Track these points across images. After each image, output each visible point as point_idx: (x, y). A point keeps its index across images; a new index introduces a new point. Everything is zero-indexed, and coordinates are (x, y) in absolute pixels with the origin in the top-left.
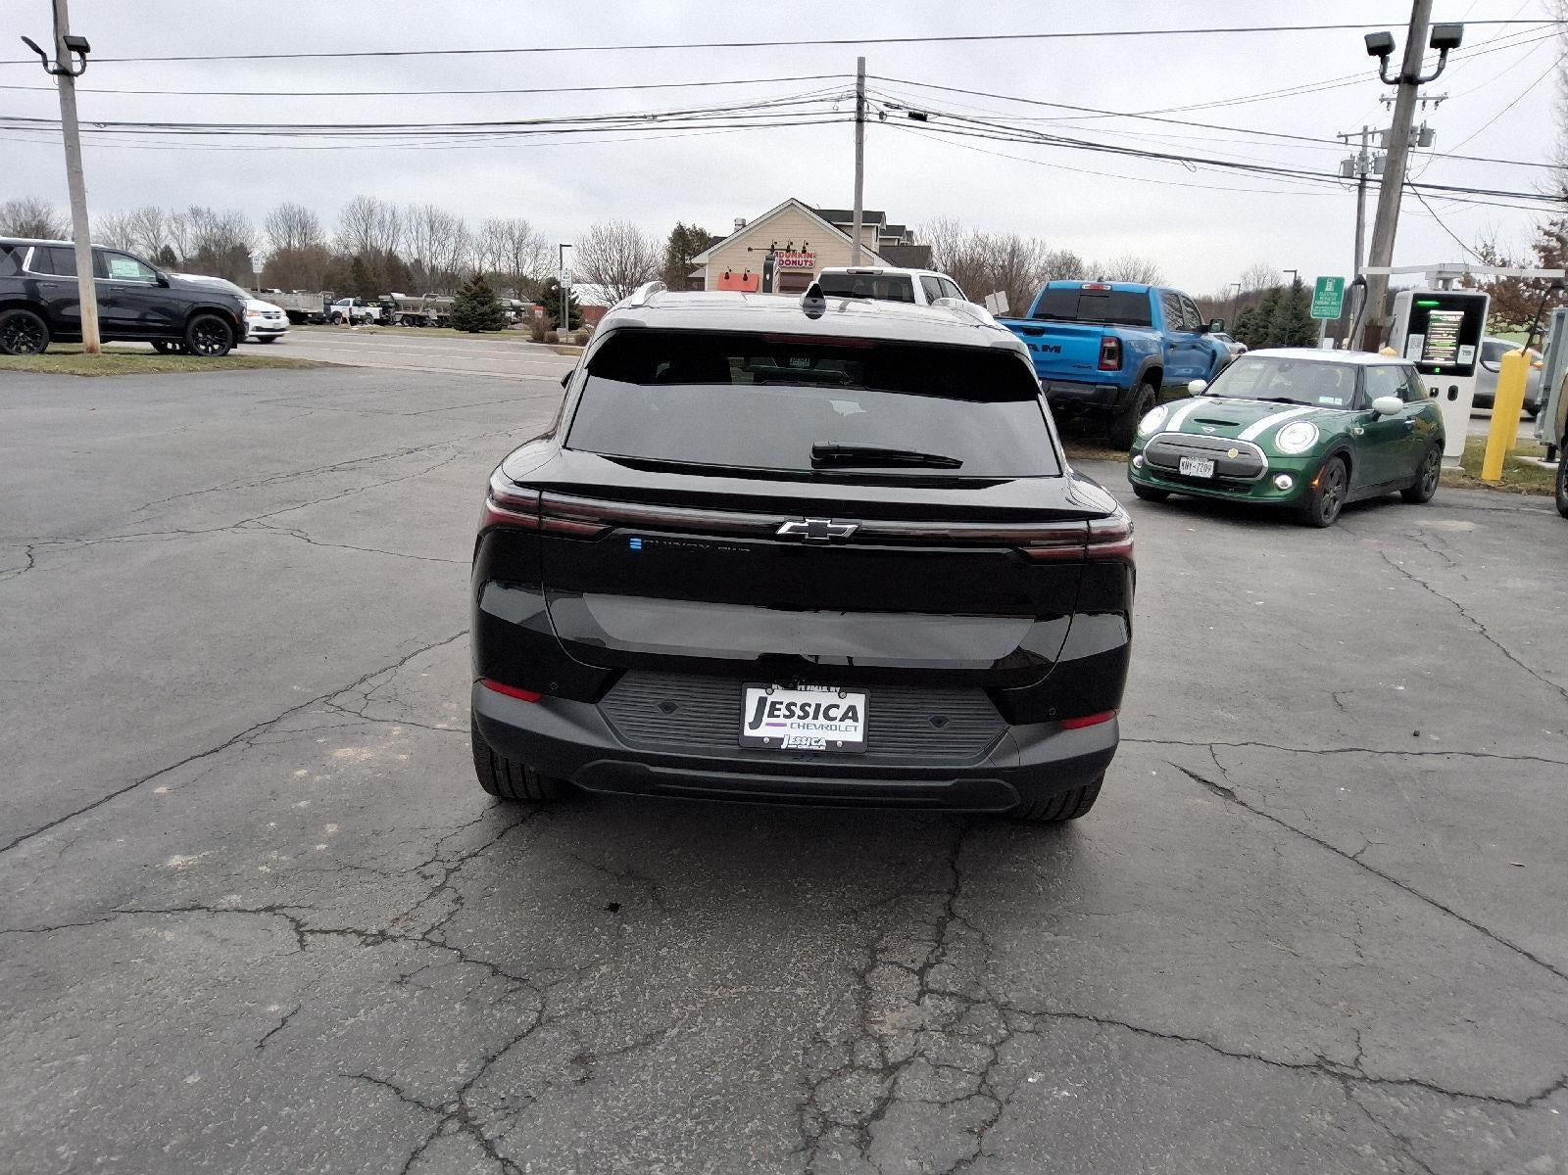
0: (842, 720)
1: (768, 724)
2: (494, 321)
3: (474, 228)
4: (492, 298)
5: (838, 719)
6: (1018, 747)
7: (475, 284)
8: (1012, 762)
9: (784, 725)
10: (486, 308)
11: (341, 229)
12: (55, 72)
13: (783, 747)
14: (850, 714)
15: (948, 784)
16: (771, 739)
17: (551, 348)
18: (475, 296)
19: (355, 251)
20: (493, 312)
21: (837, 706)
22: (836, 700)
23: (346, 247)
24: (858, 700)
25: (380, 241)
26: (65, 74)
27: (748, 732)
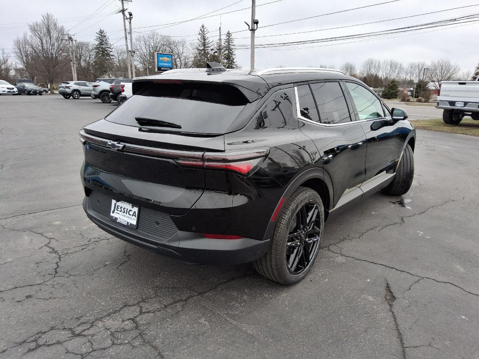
0: (132, 216)
1: (116, 213)
2: (396, 95)
3: (406, 66)
4: (397, 88)
5: (131, 215)
6: (179, 239)
7: (391, 83)
8: (176, 244)
9: (119, 214)
10: (394, 91)
11: (362, 69)
12: (251, 30)
13: (118, 221)
14: (134, 214)
15: (156, 247)
16: (115, 218)
17: (405, 103)
18: (391, 88)
19: (365, 75)
20: (396, 92)
21: (131, 211)
22: (132, 209)
23: (362, 74)
24: (136, 209)
25: (373, 72)
26: (253, 30)
27: (112, 214)
